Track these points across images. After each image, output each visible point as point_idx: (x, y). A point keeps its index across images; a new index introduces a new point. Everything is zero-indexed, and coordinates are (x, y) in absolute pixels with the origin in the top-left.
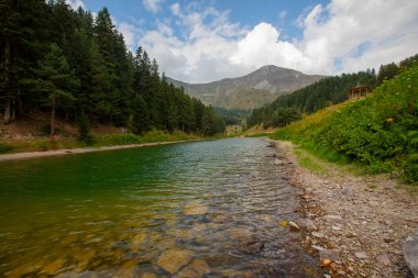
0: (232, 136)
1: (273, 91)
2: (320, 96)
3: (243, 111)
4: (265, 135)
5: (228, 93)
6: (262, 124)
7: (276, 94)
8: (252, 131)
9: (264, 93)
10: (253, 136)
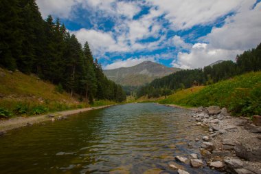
0: (129, 102)
1: (150, 75)
2: (177, 81)
3: (133, 87)
4: (149, 102)
5: (123, 76)
6: (147, 95)
7: (152, 77)
8: (141, 100)
9: (145, 77)
10: (142, 102)
